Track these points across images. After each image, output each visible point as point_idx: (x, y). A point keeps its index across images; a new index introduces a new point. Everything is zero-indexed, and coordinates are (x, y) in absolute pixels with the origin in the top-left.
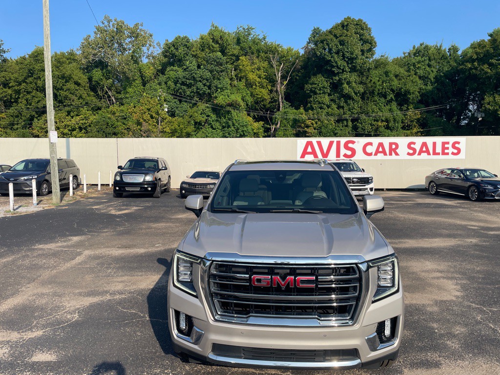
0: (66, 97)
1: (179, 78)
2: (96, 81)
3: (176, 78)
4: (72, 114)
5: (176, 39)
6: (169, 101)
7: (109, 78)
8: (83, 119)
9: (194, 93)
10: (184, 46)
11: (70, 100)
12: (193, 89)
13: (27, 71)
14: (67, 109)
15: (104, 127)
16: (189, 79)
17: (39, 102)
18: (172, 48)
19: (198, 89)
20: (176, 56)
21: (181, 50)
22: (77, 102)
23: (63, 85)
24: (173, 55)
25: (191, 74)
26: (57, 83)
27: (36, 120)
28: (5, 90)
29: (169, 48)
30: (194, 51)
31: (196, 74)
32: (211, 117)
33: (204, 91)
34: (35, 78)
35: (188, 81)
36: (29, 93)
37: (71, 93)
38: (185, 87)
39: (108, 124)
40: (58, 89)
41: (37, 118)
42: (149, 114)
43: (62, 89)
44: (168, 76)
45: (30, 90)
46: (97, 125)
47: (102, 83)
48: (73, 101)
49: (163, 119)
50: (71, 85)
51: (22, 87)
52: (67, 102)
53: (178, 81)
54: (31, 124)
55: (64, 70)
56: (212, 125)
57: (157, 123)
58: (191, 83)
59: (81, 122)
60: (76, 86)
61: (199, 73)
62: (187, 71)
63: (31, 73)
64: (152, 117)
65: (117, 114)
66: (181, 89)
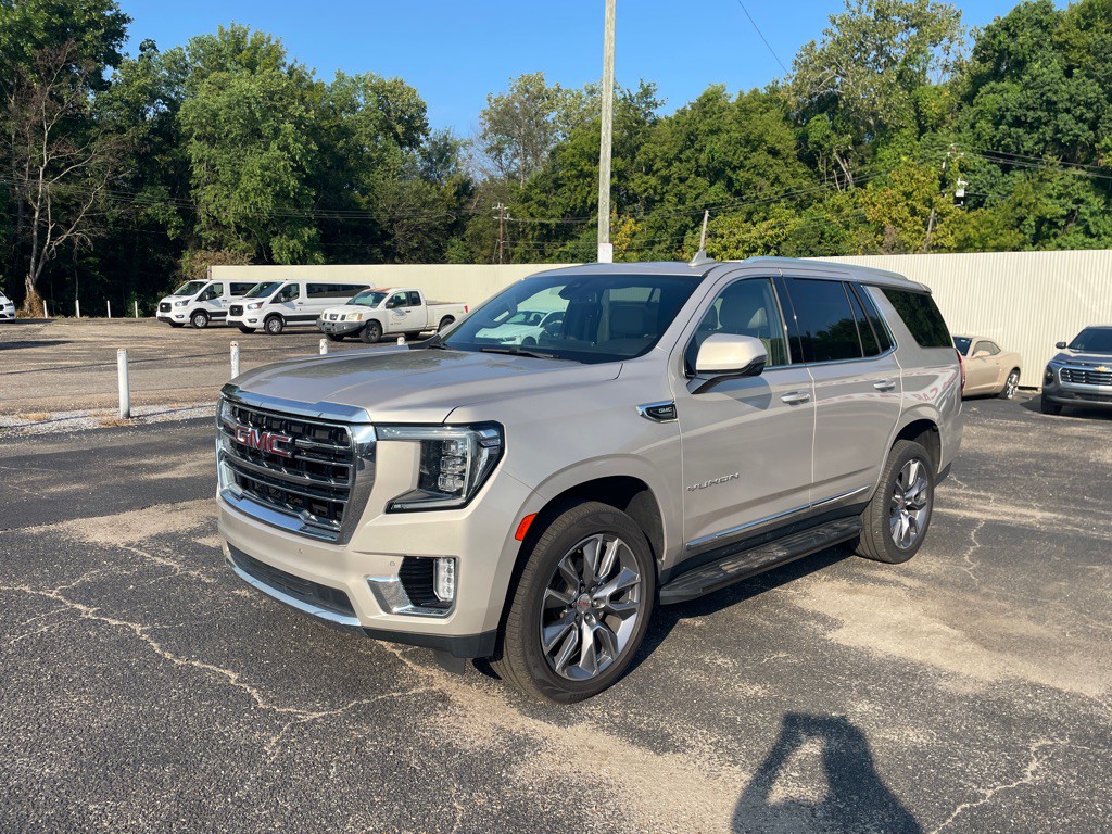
0: (748, 184)
1: (1007, 110)
2: (815, 143)
3: (999, 109)
4: (755, 218)
5: (1018, 10)
6: (973, 171)
7: (847, 133)
8: (775, 227)
9: (1046, 142)
10: (1035, 24)
11: (755, 187)
12: (1044, 133)
13: (684, 137)
14: (747, 207)
15: (814, 241)
16: (1034, 109)
17: (697, 197)
18: (1003, 36)
19: (1057, 130)
20: (1010, 54)
21: (1025, 37)
22: (768, 191)
23: (745, 158)
24: (1003, 53)
25: (1042, 95)
26: (734, 154)
27: (689, 233)
28: (646, 178)
29: (994, 37)
30: (1059, 34)
31: (1056, 92)
32: (1088, 203)
33: (1074, 135)
34: (696, 150)
35: (1030, 113)
36: (682, 180)
37: (758, 174)
38: (1021, 131)
39: (823, 234)
40: (735, 168)
41: (692, 229)
42: (907, 205)
43: (741, 166)
44: (980, 107)
45: (685, 174)
46: (798, 239)
47: (827, 145)
48: (761, 189)
49: (941, 215)
50: (760, 158)
51: (673, 169)
52: (749, 193)
53: (1003, 117)
54: (681, 242)
55: (750, 127)
56: (1088, 226)
57: (925, 225)
58: (1039, 119)
59: (770, 232)
60: (770, 157)
61: (1066, 88)
62: (1032, 88)
63: (691, 141)
64: (913, 212)
65: (846, 211)
66: (1010, 136)
